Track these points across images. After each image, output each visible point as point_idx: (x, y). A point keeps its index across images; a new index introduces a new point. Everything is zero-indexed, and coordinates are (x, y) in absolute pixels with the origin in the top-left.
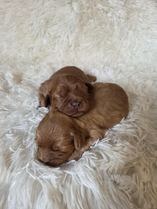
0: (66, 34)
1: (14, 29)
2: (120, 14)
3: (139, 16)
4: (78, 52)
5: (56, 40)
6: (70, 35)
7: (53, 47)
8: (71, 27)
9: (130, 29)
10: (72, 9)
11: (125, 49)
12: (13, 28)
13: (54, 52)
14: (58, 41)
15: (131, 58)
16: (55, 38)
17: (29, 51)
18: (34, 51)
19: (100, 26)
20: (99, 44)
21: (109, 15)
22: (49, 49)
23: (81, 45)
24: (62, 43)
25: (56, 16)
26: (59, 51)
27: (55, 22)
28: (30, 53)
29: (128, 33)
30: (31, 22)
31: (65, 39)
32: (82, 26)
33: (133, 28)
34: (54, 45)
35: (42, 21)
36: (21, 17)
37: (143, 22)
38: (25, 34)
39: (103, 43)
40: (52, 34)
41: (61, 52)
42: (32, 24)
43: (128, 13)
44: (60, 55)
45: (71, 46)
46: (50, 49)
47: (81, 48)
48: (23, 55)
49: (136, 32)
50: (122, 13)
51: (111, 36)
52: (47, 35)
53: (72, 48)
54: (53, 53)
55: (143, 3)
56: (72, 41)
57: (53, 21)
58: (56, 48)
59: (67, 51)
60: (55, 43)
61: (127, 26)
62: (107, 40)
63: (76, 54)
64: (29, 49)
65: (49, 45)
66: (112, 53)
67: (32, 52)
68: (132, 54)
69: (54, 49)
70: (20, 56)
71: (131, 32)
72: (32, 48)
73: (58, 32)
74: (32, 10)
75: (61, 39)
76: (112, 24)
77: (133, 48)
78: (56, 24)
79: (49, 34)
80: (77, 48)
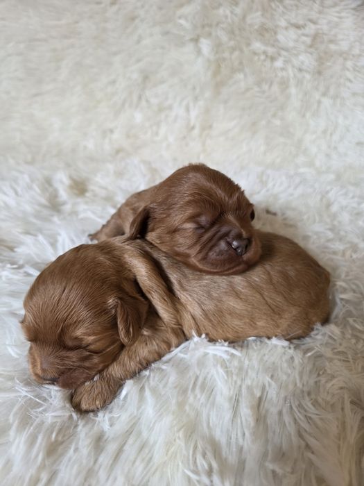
0: (184, 103)
2: (302, 63)
3: (344, 68)
4: (209, 142)
5: (163, 116)
6: (191, 105)
7: (154, 128)
8: (194, 89)
9: (324, 94)
10: (199, 52)
11: (314, 136)
14: (167, 116)
15: (328, 155)
16: (161, 109)
17: (105, 137)
18: (116, 136)
19: (259, 86)
20: (254, 124)
21: (279, 63)
22: (146, 133)
23: (215, 125)
24: (175, 121)
25: (164, 67)
26: (167, 139)
27: (162, 77)
28: (107, 140)
29: (319, 102)
31: (182, 112)
32: (218, 86)
33: (332, 91)
34: (158, 124)
35: (135, 76)
37: (354, 81)
38: (100, 102)
39: (264, 122)
40: (154, 101)
41: (171, 139)
42: (113, 82)
43: (320, 61)
44: (168, 146)
45: (193, 128)
46: (149, 134)
47: (214, 133)
48: (90, 145)
49: (338, 101)
50: (307, 60)
51: (282, 108)
52: (144, 103)
53: (196, 132)
54: (154, 142)
55: (352, 40)
56: (197, 117)
57: (159, 76)
58: (162, 131)
59: (185, 138)
60: (161, 121)
61: (317, 89)
62: (274, 116)
63: (204, 145)
64: (105, 132)
65: (147, 124)
66: (285, 144)
67: (110, 139)
68: (329, 147)
69: (157, 134)
70: (85, 147)
71: (326, 102)
72: (112, 131)
73: (167, 99)
75: (173, 113)
76: (284, 84)
77: (331, 135)
78: (163, 82)
79: (147, 101)
80: (206, 132)
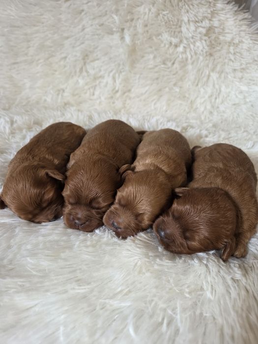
0: (111, 74)
1: (41, 63)
2: (198, 47)
3: (229, 52)
4: (128, 101)
5: (97, 82)
6: (117, 75)
7: (92, 90)
8: (119, 65)
9: (213, 70)
10: (122, 38)
11: (203, 100)
12: (40, 61)
13: (92, 97)
14: (100, 82)
15: (211, 113)
16: (95, 79)
17: (58, 95)
18: (65, 94)
19: (164, 63)
20: (160, 90)
21: (181, 49)
22: (86, 93)
23: (133, 90)
24: (106, 86)
25: (99, 48)
26: (100, 98)
27: (97, 56)
28: (60, 96)
29: (209, 76)
30: (63, 55)
31: (109, 80)
33: (218, 68)
34: (95, 87)
35: (78, 54)
36: (51, 47)
37: (234, 61)
38: (56, 71)
39: (167, 89)
40: (92, 72)
41: (103, 98)
42: (65, 58)
43: (211, 46)
44: (100, 103)
45: (117, 91)
46: (88, 94)
47: (132, 95)
48: (49, 100)
49: (223, 75)
50: (201, 46)
51: (181, 79)
52: (84, 74)
53: (118, 95)
54: (91, 100)
55: (234, 33)
56: (120, 84)
57: (95, 55)
58: (97, 93)
59: (112, 97)
60: (96, 86)
61: (208, 66)
62: (175, 85)
63: (124, 104)
64: (59, 90)
65: (86, 87)
66: (181, 104)
67: (62, 96)
68: (213, 107)
69: (94, 94)
70: (45, 100)
71: (214, 76)
72: (64, 91)
73: (100, 71)
74: (67, 38)
75: (105, 81)
76: (184, 63)
77: (216, 98)
78: (98, 59)
79: (87, 72)
80: (126, 94)
